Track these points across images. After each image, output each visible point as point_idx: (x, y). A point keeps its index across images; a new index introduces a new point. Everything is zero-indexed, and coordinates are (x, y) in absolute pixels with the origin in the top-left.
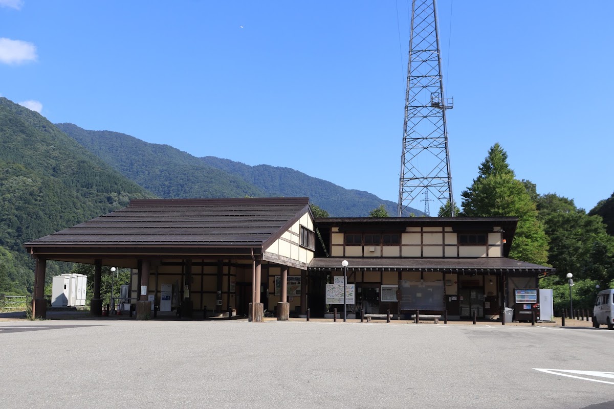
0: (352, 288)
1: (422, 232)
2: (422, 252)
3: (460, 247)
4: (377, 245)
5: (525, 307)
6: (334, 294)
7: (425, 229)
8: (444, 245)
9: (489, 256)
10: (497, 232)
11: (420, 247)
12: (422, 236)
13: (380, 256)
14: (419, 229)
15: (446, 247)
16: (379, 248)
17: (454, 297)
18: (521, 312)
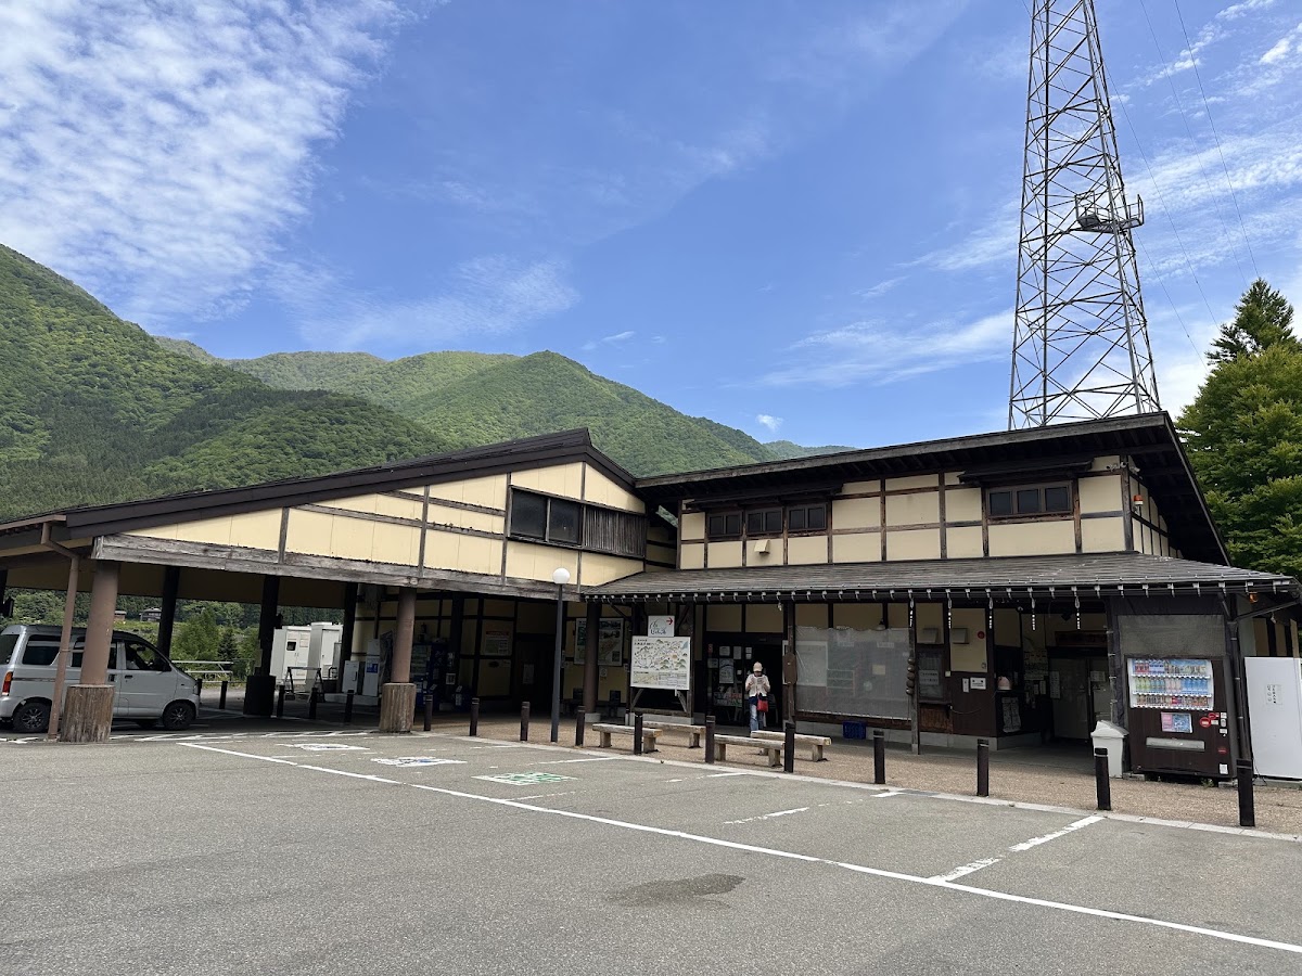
0: (685, 646)
1: (883, 494)
2: (884, 549)
3: (992, 529)
4: (776, 535)
5: (1168, 723)
6: (649, 661)
7: (891, 484)
8: (944, 525)
9: (1084, 551)
10: (1109, 472)
11: (878, 536)
12: (883, 502)
13: (782, 564)
14: (875, 486)
15: (949, 531)
16: (777, 544)
17: (978, 680)
18: (1151, 741)
